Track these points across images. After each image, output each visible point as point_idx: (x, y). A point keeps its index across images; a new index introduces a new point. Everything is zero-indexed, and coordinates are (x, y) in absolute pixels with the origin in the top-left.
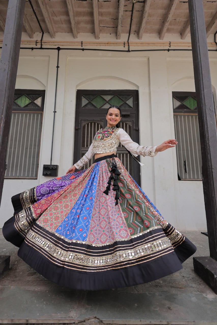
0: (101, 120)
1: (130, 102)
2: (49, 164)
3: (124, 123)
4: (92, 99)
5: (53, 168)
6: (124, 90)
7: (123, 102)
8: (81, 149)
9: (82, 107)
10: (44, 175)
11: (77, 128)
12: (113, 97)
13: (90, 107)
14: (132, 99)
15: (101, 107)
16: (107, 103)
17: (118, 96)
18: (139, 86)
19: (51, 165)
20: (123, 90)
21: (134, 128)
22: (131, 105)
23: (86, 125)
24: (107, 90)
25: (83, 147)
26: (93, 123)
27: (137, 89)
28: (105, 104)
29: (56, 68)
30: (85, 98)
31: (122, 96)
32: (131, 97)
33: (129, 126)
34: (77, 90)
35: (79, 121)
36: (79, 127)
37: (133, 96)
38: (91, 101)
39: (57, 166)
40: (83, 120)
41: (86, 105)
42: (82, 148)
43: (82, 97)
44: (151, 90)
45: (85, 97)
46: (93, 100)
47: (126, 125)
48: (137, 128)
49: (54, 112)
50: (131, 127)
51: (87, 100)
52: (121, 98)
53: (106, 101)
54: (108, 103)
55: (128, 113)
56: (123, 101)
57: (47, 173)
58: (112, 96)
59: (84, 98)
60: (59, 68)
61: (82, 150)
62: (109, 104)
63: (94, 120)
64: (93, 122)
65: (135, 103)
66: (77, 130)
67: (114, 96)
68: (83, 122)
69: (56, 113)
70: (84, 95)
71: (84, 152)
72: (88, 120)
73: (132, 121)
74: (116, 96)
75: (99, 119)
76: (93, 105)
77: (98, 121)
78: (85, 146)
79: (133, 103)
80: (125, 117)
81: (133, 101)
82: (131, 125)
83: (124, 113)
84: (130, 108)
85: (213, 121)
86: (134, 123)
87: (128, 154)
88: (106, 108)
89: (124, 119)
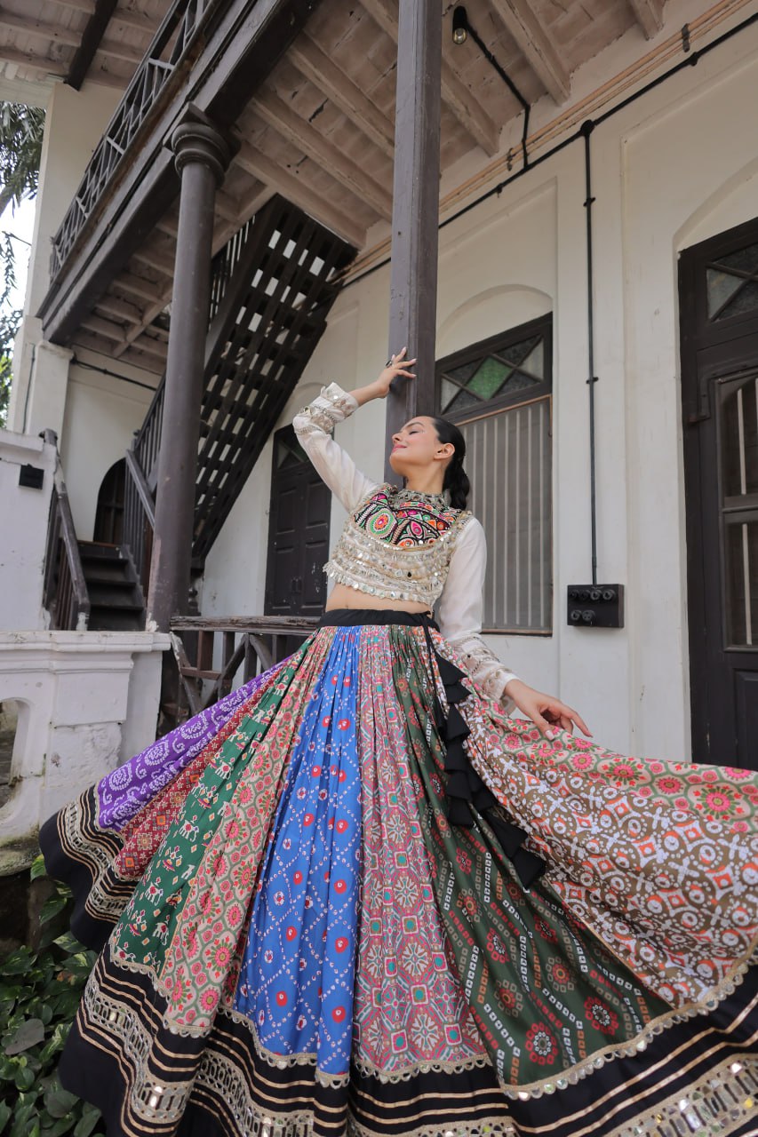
2: (590, 582)
5: (601, 596)
8: (720, 506)
9: (711, 316)
10: (570, 622)
11: (693, 418)
13: (751, 305)
19: (592, 586)
23: (740, 393)
25: (730, 494)
30: (722, 271)
34: (679, 256)
35: (703, 385)
36: (704, 412)
39: (618, 589)
40: (723, 376)
41: (731, 303)
42: (726, 499)
43: (709, 272)
45: (721, 266)
49: (588, 382)
51: (734, 275)
57: (581, 616)
59: (715, 273)
61: (724, 510)
66: (693, 425)
68: (721, 383)
69: (596, 384)
70: (715, 263)
71: (736, 518)
72: (745, 369)
78: (743, 492)
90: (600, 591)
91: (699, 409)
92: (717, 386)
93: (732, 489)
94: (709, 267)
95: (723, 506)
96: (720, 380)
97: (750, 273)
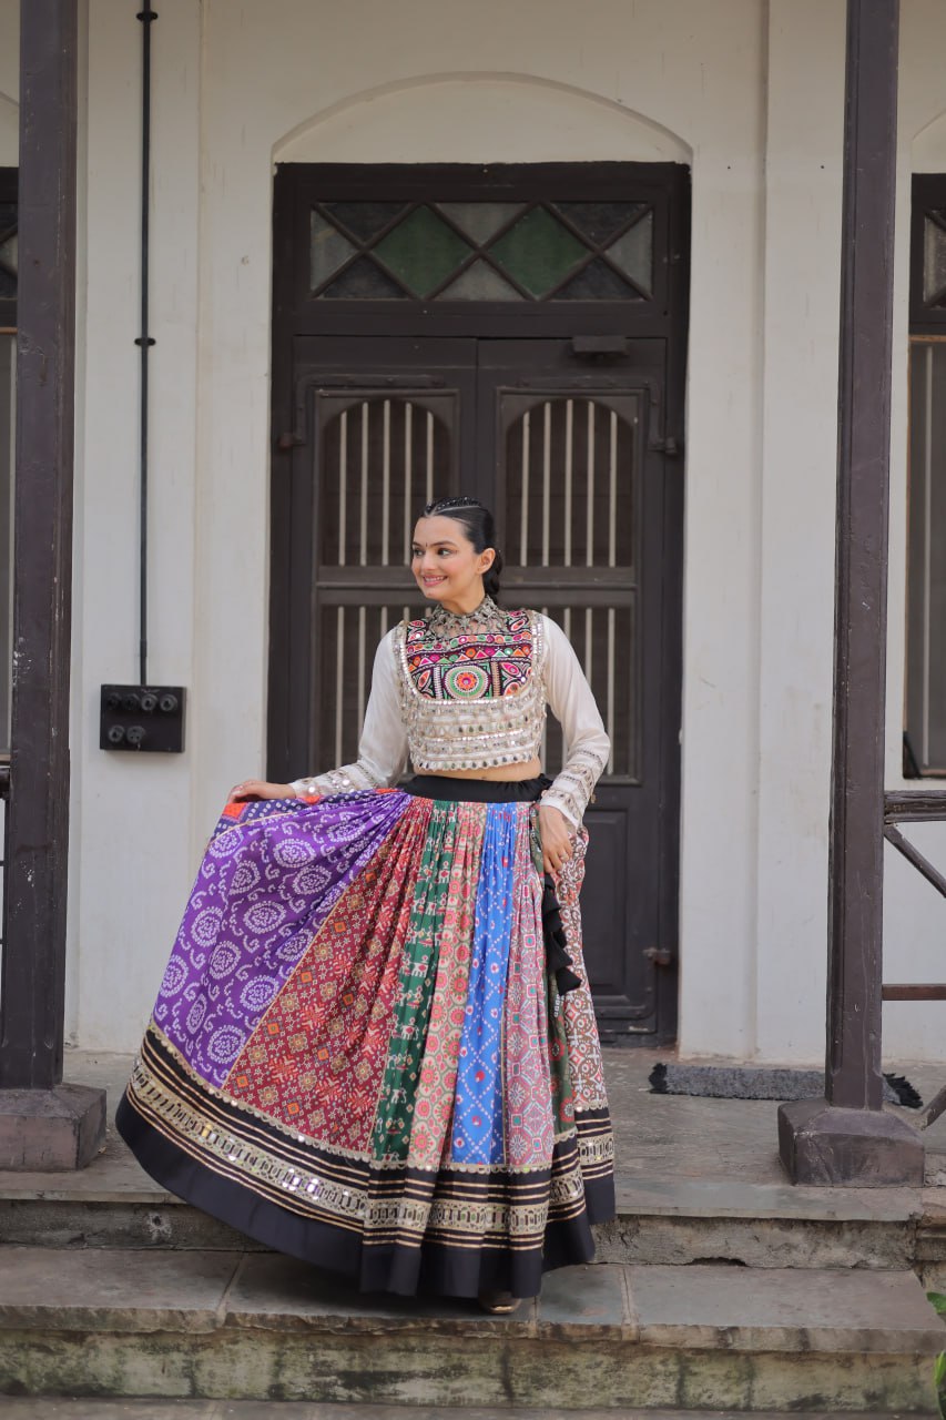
0: (436, 385)
1: (633, 255)
2: (133, 680)
3: (591, 407)
4: (376, 235)
5: (158, 705)
6: (596, 164)
7: (589, 255)
8: (314, 578)
9: (314, 287)
10: (106, 744)
11: (286, 442)
12: (517, 219)
13: (363, 291)
14: (649, 234)
15: (437, 293)
16: (480, 263)
17: (555, 206)
18: (692, 145)
19: (142, 689)
20: (586, 163)
21: (655, 436)
22: (640, 274)
23: (344, 417)
24: (480, 167)
25: (324, 563)
26: (387, 404)
27: (679, 160)
28: (467, 267)
29: (138, 26)
30: (331, 223)
31: (579, 208)
32: (644, 214)
33: (619, 420)
34: (275, 171)
35: (300, 393)
36: (300, 435)
37: (653, 209)
38: (374, 245)
39: (179, 693)
40: (326, 387)
41: (339, 279)
42: (322, 568)
43: (313, 215)
44: (770, 183)
45: (329, 214)
46: (382, 238)
47: (603, 414)
48: (671, 444)
49: (137, 342)
50: (635, 433)
51: (346, 236)
52: (572, 223)
53: (472, 245)
54: (485, 259)
55: (616, 343)
56: (586, 246)
57: (125, 737)
58: (514, 210)
59: (322, 221)
60: (154, 24)
61: (319, 584)
62: (493, 266)
63: (390, 385)
64: (386, 397)
65: (665, 260)
66: (282, 450)
67: (526, 213)
68: (323, 397)
69: (151, 349)
70: (321, 205)
71: (332, 598)
72: (352, 386)
73: (642, 391)
74: (540, 208)
75: (425, 376)
76: (387, 279)
77: (418, 391)
78: (342, 561)
79: (653, 263)
80: (594, 360)
81: (654, 247)
82: (636, 420)
83: (584, 344)
84: (631, 301)
85: (872, 600)
86: (654, 404)
87: (612, 613)
88: (473, 298)
89: (588, 377)
90: (154, 697)
91: (293, 428)
92: (318, 399)
93: (329, 557)
94: (315, 209)
95: (318, 580)
96: (321, 390)
97: (365, 244)
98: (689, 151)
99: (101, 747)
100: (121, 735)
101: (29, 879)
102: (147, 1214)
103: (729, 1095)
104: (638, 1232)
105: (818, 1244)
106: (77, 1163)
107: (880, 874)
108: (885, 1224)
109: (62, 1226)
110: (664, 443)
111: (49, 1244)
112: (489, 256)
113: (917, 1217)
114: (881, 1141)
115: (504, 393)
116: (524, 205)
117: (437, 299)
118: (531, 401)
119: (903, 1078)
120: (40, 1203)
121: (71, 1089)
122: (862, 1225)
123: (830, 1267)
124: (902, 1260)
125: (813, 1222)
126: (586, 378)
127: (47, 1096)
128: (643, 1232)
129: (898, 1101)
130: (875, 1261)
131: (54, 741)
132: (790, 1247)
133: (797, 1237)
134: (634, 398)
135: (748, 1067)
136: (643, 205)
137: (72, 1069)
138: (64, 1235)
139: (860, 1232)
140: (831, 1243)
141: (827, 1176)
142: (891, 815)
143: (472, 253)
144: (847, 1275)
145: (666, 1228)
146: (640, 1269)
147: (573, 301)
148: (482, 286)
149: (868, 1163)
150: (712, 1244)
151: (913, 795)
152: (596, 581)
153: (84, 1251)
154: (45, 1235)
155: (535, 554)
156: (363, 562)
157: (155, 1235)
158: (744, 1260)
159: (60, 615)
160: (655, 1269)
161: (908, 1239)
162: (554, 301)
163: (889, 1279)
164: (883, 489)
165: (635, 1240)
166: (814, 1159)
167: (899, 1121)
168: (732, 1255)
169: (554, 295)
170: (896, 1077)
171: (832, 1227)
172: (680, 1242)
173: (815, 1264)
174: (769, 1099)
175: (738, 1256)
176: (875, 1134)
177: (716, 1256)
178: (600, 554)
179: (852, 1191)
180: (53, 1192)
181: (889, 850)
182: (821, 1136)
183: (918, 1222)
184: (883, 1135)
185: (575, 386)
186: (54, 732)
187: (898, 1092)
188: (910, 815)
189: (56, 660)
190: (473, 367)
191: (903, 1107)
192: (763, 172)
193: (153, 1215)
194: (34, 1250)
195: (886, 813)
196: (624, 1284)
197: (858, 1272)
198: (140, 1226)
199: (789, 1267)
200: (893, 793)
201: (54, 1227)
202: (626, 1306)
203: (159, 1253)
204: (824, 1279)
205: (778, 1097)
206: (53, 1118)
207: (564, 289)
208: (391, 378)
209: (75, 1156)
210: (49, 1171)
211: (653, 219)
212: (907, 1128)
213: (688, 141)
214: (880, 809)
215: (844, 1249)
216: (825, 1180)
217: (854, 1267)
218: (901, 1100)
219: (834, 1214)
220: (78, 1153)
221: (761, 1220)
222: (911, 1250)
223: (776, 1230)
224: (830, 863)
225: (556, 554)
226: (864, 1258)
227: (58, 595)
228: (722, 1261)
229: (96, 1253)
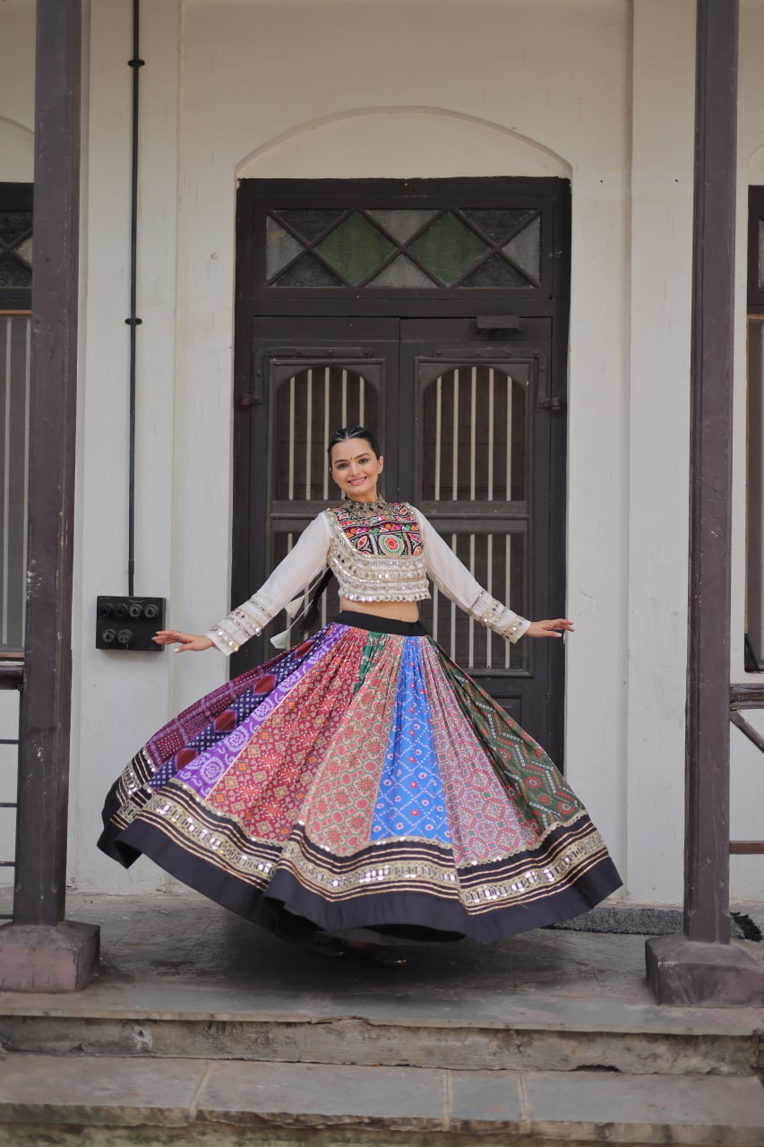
0: (366, 355)
1: (525, 251)
2: (124, 593)
3: (492, 372)
4: (318, 236)
5: (143, 612)
6: (495, 179)
7: (489, 250)
8: (268, 510)
9: (269, 277)
10: (101, 644)
11: (246, 401)
12: (433, 222)
13: (307, 280)
14: (538, 234)
15: (367, 284)
16: (402, 257)
18: (573, 164)
19: (130, 599)
20: (487, 177)
21: (543, 396)
22: (530, 267)
23: (293, 380)
24: (402, 181)
25: (277, 499)
26: (327, 371)
27: (561, 176)
28: (392, 261)
29: (129, 70)
30: (282, 226)
31: (481, 214)
32: (534, 219)
33: (514, 383)
34: (238, 185)
35: (258, 362)
36: (257, 396)
37: (541, 214)
38: (317, 244)
39: (160, 602)
40: (278, 357)
41: (289, 270)
42: (275, 502)
43: (268, 219)
44: (635, 194)
45: (282, 219)
46: (323, 238)
47: (501, 378)
48: (556, 402)
49: (127, 321)
50: (527, 393)
51: (294, 236)
52: (475, 226)
53: (395, 243)
54: (405, 254)
55: (512, 322)
56: (488, 244)
57: (116, 638)
58: (429, 215)
59: (275, 225)
60: (142, 69)
61: (272, 515)
62: (413, 260)
63: (330, 356)
64: (327, 365)
65: (551, 255)
66: (244, 409)
67: (438, 217)
68: (276, 365)
69: (138, 327)
70: (275, 212)
71: (283, 526)
72: (299, 356)
73: (532, 359)
74: (450, 214)
75: (357, 348)
76: (327, 270)
77: (352, 360)
78: (291, 497)
79: (541, 258)
80: (492, 335)
81: (541, 245)
82: (527, 383)
83: (485, 322)
84: (524, 288)
85: (719, 529)
86: (543, 370)
87: (508, 538)
88: (396, 285)
89: (489, 349)
90: (140, 606)
91: (251, 390)
92: (272, 367)
93: (281, 493)
94: (269, 215)
95: (272, 510)
96: (274, 360)
97: (309, 243)
98: (570, 168)
99: (97, 647)
100: (113, 636)
101: (39, 755)
102: (133, 1029)
103: (606, 930)
104: (531, 1043)
105: (678, 1054)
106: (76, 986)
107: (727, 751)
108: (733, 1038)
109: (65, 1038)
110: (550, 402)
111: (54, 1052)
112: (408, 252)
113: (759, 1033)
114: (728, 969)
115: (421, 361)
116: (437, 211)
117: (367, 286)
118: (443, 368)
119: (747, 916)
120: (46, 1019)
121: (72, 925)
122: (714, 1039)
123: (689, 1073)
124: (748, 1068)
125: (675, 1036)
126: (488, 349)
127: (53, 932)
128: (536, 1044)
129: (743, 935)
130: (725, 1068)
131: (60, 644)
132: (655, 1057)
133: (661, 1048)
134: (526, 365)
135: (620, 906)
136: (533, 211)
137: (72, 908)
138: (65, 1045)
139: (713, 1044)
140: (690, 1052)
141: (685, 998)
142: (736, 703)
143: (395, 249)
144: (703, 1080)
145: (555, 1040)
146: (533, 1075)
147: (477, 288)
148: (404, 276)
149: (719, 987)
150: (592, 1054)
151: (753, 687)
152: (496, 513)
153: (83, 1058)
154: (50, 1045)
155: (446, 491)
156: (308, 497)
157: (139, 1046)
158: (618, 1067)
159: (64, 541)
160: (546, 1074)
161: (752, 1050)
162: (462, 288)
163: (737, 1083)
164: (727, 440)
165: (530, 1051)
166: (675, 984)
167: (744, 954)
168: (608, 1063)
169: (461, 283)
170: (741, 915)
171: (689, 1041)
172: (567, 1052)
173: (676, 1071)
174: (638, 933)
175: (613, 1064)
176: (724, 963)
177: (595, 1064)
178: (499, 491)
179: (706, 1010)
180: (56, 1010)
181: (734, 731)
182: (681, 966)
183: (760, 1036)
184: (731, 964)
185: (478, 356)
186: (59, 636)
187: (742, 928)
188: (751, 703)
189: (62, 579)
190: (397, 341)
191: (747, 940)
192: (629, 184)
193: (138, 1029)
194: (41, 1058)
195: (732, 702)
196: (520, 1087)
197: (711, 1078)
198: (127, 1038)
199: (655, 1073)
200: (737, 685)
201: (59, 1038)
202: (522, 1105)
203: (143, 1060)
204: (684, 1083)
205: (645, 931)
206: (57, 949)
207: (469, 279)
208: (331, 349)
209: (74, 980)
210: (53, 992)
211: (541, 223)
212: (751, 959)
213: (567, 160)
214: (727, 698)
215: (700, 1059)
216: (683, 1001)
217: (709, 1073)
218: (745, 934)
219: (691, 1029)
220: (77, 977)
221: (632, 1035)
222: (753, 1060)
223: (644, 1043)
224: (686, 742)
225: (464, 491)
226: (716, 1066)
227: (63, 526)
228: (600, 1068)
229: (91, 1059)
